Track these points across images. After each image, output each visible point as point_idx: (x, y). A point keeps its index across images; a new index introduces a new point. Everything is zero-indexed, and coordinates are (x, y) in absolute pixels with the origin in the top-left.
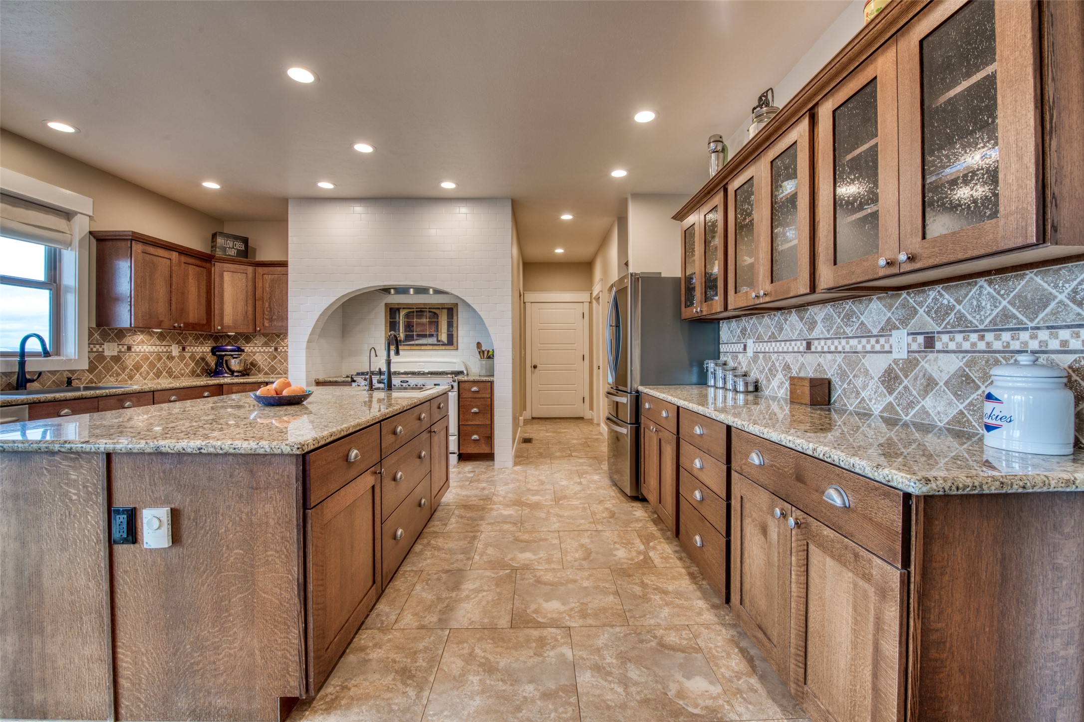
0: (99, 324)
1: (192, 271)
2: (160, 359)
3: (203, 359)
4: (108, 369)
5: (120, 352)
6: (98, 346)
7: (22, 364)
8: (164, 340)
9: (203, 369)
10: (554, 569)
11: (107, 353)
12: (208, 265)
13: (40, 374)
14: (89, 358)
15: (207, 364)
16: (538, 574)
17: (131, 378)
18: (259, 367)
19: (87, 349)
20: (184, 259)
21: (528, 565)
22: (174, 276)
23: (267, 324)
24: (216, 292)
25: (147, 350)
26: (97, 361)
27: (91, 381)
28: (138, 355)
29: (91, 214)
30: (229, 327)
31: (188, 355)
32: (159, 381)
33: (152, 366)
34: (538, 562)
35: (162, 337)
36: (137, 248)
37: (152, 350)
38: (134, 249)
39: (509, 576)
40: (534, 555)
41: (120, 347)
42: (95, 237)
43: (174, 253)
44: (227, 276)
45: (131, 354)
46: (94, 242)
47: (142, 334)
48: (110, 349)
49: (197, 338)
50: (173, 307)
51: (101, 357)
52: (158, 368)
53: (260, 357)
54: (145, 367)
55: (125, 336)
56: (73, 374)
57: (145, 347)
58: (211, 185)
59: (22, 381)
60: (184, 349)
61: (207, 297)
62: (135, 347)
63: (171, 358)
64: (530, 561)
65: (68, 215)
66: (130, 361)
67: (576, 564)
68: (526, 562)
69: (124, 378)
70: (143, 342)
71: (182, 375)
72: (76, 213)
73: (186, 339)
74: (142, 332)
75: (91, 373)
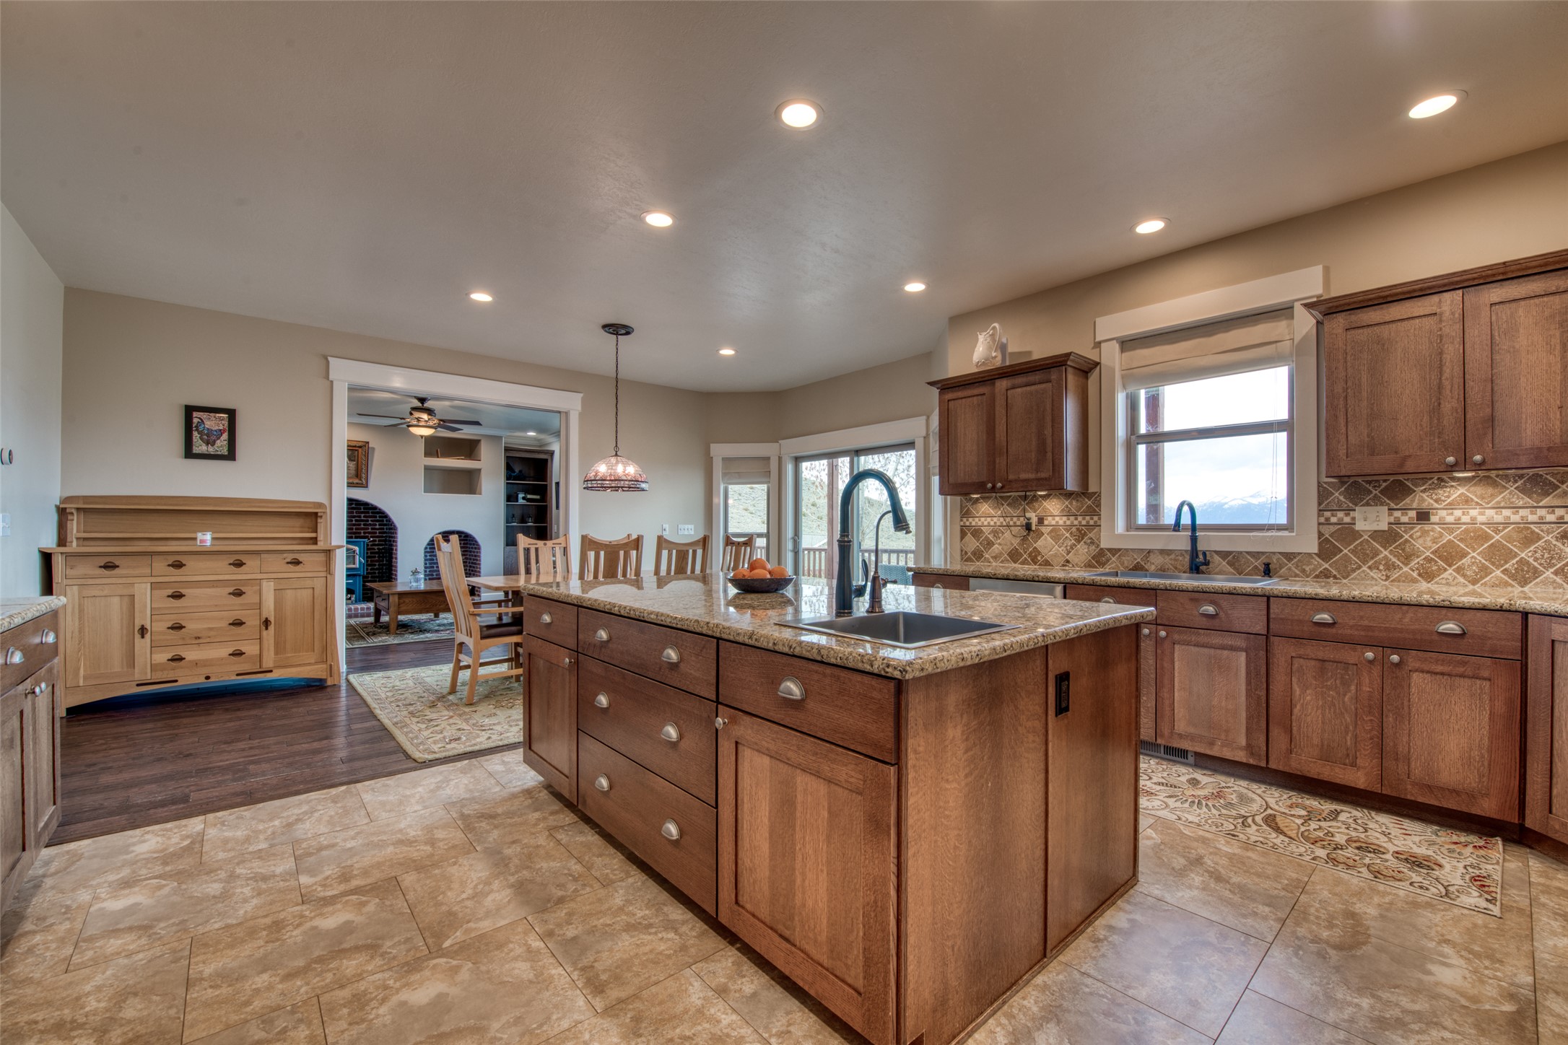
1: (1529, 312)
4: (1366, 555)
5: (1398, 523)
6: (1340, 514)
7: (1194, 540)
8: (1547, 494)
10: (342, 987)
11: (1360, 526)
14: (1320, 534)
16: (378, 961)
17: (1428, 575)
19: (1314, 519)
21: (408, 972)
25: (1481, 519)
26: (1338, 539)
27: (1327, 574)
28: (1450, 531)
29: (1320, 292)
34: (386, 987)
37: (1499, 518)
39: (439, 936)
40: (404, 1004)
41: (1397, 514)
45: (1427, 527)
47: (1467, 483)
48: (1371, 519)
51: (1348, 533)
54: (1475, 556)
55: (1409, 490)
57: (1473, 513)
58: (1434, 106)
59: (1193, 562)
62: (1442, 513)
64: (407, 985)
66: (1424, 542)
67: (281, 1024)
68: (415, 977)
69: (1406, 576)
70: (1467, 501)
75: (1326, 559)
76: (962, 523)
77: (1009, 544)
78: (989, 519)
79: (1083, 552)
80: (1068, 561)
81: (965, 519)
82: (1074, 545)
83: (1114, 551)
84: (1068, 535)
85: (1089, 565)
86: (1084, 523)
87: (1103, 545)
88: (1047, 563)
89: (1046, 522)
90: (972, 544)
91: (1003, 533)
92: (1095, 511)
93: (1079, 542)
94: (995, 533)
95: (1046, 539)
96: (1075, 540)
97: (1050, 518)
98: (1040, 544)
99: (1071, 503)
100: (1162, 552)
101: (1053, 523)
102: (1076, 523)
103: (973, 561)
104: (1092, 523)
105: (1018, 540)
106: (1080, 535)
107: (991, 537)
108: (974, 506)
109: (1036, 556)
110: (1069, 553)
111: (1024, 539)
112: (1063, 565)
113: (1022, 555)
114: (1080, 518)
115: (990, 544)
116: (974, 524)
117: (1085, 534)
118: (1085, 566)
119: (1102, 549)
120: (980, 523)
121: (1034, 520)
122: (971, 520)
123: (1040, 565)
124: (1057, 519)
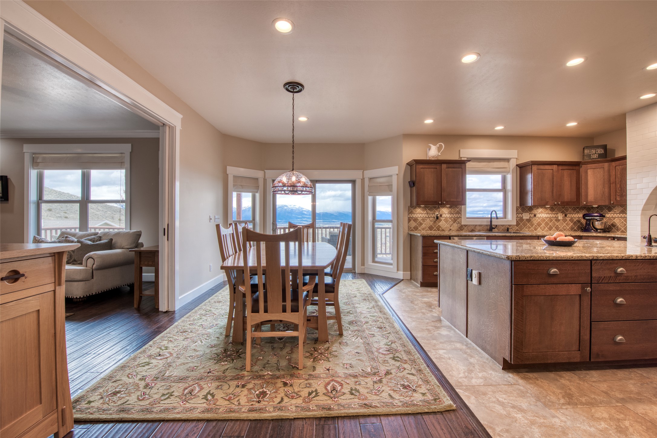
0: (521, 205)
1: (566, 173)
2: (551, 221)
3: (579, 221)
4: (525, 225)
5: (530, 217)
6: (520, 215)
7: (491, 222)
8: (553, 211)
9: (579, 226)
11: (524, 218)
12: (577, 168)
13: (496, 226)
14: (516, 220)
15: (581, 224)
17: (536, 229)
18: (617, 227)
19: (515, 216)
20: (560, 167)
22: (555, 178)
23: (618, 199)
24: (583, 182)
25: (544, 216)
26: (520, 221)
27: (517, 230)
28: (539, 219)
29: (517, 157)
30: (591, 202)
31: (568, 219)
32: (551, 232)
33: (547, 224)
35: (552, 209)
36: (535, 168)
37: (547, 216)
38: (533, 168)
41: (531, 215)
42: (519, 167)
43: (555, 166)
44: (590, 172)
45: (536, 218)
46: (518, 169)
47: (541, 208)
48: (526, 216)
49: (574, 209)
50: (554, 194)
51: (521, 219)
52: (550, 226)
53: (618, 221)
54: (543, 225)
55: (532, 210)
56: (510, 227)
57: (543, 215)
58: (572, 124)
59: (491, 228)
60: (566, 216)
61: (576, 186)
62: (538, 215)
63: (557, 220)
65: (507, 160)
66: (535, 221)
69: (532, 230)
70: (542, 212)
71: (565, 230)
72: (511, 158)
73: (567, 210)
74: (542, 207)
75: (517, 226)
76: (409, 216)
77: (429, 224)
78: (421, 215)
79: (456, 226)
80: (450, 229)
81: (410, 215)
82: (453, 224)
83: (465, 226)
84: (450, 220)
85: (458, 230)
86: (456, 216)
87: (462, 224)
88: (443, 230)
89: (443, 216)
90: (413, 224)
91: (426, 220)
92: (459, 212)
93: (454, 222)
94: (423, 220)
95: (443, 222)
96: (453, 222)
97: (444, 215)
98: (440, 224)
99: (451, 210)
100: (480, 225)
101: (445, 216)
102: (453, 216)
103: (414, 231)
104: (458, 216)
105: (432, 222)
106: (455, 220)
107: (421, 221)
108: (415, 210)
109: (439, 228)
110: (451, 226)
111: (435, 222)
112: (449, 231)
113: (434, 228)
114: (455, 215)
115: (421, 224)
116: (414, 216)
117: (456, 220)
118: (456, 231)
119: (462, 225)
120: (417, 216)
121: (439, 215)
122: (413, 215)
123: (441, 231)
124: (447, 215)
